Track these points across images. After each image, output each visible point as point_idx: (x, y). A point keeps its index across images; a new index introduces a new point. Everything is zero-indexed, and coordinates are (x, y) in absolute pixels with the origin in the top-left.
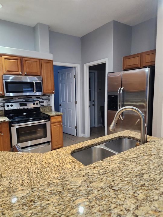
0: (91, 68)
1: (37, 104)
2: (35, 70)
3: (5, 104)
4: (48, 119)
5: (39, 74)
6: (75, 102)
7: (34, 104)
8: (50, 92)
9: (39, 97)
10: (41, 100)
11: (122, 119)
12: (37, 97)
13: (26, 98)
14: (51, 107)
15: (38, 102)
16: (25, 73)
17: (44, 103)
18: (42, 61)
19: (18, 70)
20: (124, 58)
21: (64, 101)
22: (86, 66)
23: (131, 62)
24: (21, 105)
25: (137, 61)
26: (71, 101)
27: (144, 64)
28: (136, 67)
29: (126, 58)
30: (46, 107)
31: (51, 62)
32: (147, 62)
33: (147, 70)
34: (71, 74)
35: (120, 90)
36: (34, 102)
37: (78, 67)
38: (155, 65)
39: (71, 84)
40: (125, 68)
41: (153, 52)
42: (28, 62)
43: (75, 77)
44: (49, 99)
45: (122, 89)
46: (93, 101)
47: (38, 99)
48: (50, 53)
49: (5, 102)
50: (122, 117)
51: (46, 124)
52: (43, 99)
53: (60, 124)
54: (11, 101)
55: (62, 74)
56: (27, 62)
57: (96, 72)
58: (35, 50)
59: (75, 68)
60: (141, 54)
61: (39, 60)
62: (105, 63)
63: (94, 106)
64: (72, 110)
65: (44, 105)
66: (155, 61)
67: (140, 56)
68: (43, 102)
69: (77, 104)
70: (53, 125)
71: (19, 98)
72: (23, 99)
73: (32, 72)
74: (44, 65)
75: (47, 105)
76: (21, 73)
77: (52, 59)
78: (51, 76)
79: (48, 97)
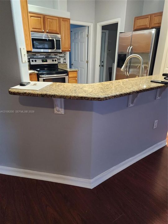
0: (104, 28)
1: (56, 61)
2: (55, 28)
3: (30, 59)
4: (66, 74)
5: (58, 33)
6: (87, 61)
7: (53, 61)
8: (67, 50)
9: (56, 55)
10: (58, 57)
11: (128, 75)
12: (55, 55)
13: (46, 55)
14: (67, 64)
15: (56, 59)
16: (47, 31)
17: (61, 61)
18: (61, 20)
19: (41, 27)
20: (135, 18)
21: (76, 61)
22: (99, 25)
23: (141, 23)
24: (43, 61)
25: (146, 22)
26: (83, 61)
27: (153, 25)
28: (146, 27)
29: (137, 18)
30: (62, 64)
31: (69, 20)
32: (155, 23)
33: (153, 31)
34: (84, 33)
35: (129, 49)
36: (53, 59)
37: (92, 26)
38: (160, 26)
39: (84, 44)
40: (135, 29)
41: (161, 14)
42: (50, 20)
43: (88, 36)
44: (65, 57)
45: (131, 48)
46: (102, 62)
47: (56, 57)
48: (68, 11)
49: (29, 57)
50: (128, 73)
51: (65, 78)
52: (60, 57)
53: (75, 79)
54: (35, 57)
55: (75, 33)
56: (48, 19)
57: (107, 32)
58: (54, 8)
59: (88, 27)
60: (151, 15)
61: (58, 18)
62: (118, 23)
63: (103, 66)
64: (83, 69)
65: (60, 63)
66: (161, 23)
67: (149, 17)
68: (59, 59)
69: (88, 64)
70: (70, 79)
71: (41, 55)
72: (43, 56)
73: (52, 30)
74: (62, 23)
75: (63, 62)
76: (43, 30)
77: (69, 18)
78: (68, 35)
79: (65, 55)
